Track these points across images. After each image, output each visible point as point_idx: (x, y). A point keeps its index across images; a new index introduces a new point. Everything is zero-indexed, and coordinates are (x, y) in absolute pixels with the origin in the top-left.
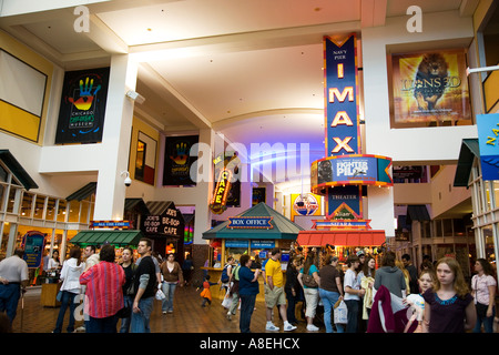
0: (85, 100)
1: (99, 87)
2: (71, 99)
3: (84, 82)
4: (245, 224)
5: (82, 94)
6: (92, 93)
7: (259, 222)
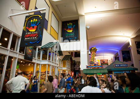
0: (70, 29)
1: (74, 25)
2: (65, 29)
3: (69, 24)
4: (120, 66)
5: (69, 27)
6: (72, 27)
7: (124, 65)
